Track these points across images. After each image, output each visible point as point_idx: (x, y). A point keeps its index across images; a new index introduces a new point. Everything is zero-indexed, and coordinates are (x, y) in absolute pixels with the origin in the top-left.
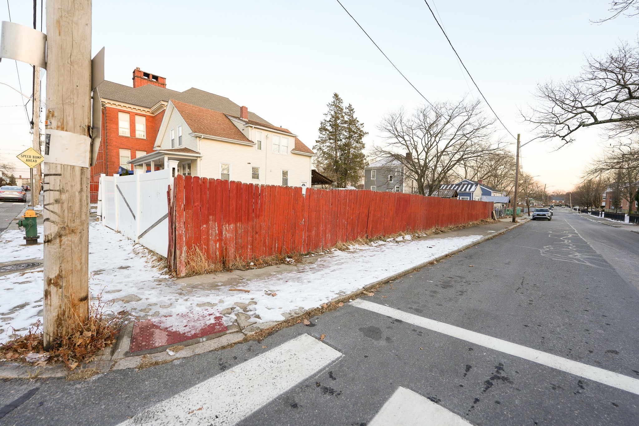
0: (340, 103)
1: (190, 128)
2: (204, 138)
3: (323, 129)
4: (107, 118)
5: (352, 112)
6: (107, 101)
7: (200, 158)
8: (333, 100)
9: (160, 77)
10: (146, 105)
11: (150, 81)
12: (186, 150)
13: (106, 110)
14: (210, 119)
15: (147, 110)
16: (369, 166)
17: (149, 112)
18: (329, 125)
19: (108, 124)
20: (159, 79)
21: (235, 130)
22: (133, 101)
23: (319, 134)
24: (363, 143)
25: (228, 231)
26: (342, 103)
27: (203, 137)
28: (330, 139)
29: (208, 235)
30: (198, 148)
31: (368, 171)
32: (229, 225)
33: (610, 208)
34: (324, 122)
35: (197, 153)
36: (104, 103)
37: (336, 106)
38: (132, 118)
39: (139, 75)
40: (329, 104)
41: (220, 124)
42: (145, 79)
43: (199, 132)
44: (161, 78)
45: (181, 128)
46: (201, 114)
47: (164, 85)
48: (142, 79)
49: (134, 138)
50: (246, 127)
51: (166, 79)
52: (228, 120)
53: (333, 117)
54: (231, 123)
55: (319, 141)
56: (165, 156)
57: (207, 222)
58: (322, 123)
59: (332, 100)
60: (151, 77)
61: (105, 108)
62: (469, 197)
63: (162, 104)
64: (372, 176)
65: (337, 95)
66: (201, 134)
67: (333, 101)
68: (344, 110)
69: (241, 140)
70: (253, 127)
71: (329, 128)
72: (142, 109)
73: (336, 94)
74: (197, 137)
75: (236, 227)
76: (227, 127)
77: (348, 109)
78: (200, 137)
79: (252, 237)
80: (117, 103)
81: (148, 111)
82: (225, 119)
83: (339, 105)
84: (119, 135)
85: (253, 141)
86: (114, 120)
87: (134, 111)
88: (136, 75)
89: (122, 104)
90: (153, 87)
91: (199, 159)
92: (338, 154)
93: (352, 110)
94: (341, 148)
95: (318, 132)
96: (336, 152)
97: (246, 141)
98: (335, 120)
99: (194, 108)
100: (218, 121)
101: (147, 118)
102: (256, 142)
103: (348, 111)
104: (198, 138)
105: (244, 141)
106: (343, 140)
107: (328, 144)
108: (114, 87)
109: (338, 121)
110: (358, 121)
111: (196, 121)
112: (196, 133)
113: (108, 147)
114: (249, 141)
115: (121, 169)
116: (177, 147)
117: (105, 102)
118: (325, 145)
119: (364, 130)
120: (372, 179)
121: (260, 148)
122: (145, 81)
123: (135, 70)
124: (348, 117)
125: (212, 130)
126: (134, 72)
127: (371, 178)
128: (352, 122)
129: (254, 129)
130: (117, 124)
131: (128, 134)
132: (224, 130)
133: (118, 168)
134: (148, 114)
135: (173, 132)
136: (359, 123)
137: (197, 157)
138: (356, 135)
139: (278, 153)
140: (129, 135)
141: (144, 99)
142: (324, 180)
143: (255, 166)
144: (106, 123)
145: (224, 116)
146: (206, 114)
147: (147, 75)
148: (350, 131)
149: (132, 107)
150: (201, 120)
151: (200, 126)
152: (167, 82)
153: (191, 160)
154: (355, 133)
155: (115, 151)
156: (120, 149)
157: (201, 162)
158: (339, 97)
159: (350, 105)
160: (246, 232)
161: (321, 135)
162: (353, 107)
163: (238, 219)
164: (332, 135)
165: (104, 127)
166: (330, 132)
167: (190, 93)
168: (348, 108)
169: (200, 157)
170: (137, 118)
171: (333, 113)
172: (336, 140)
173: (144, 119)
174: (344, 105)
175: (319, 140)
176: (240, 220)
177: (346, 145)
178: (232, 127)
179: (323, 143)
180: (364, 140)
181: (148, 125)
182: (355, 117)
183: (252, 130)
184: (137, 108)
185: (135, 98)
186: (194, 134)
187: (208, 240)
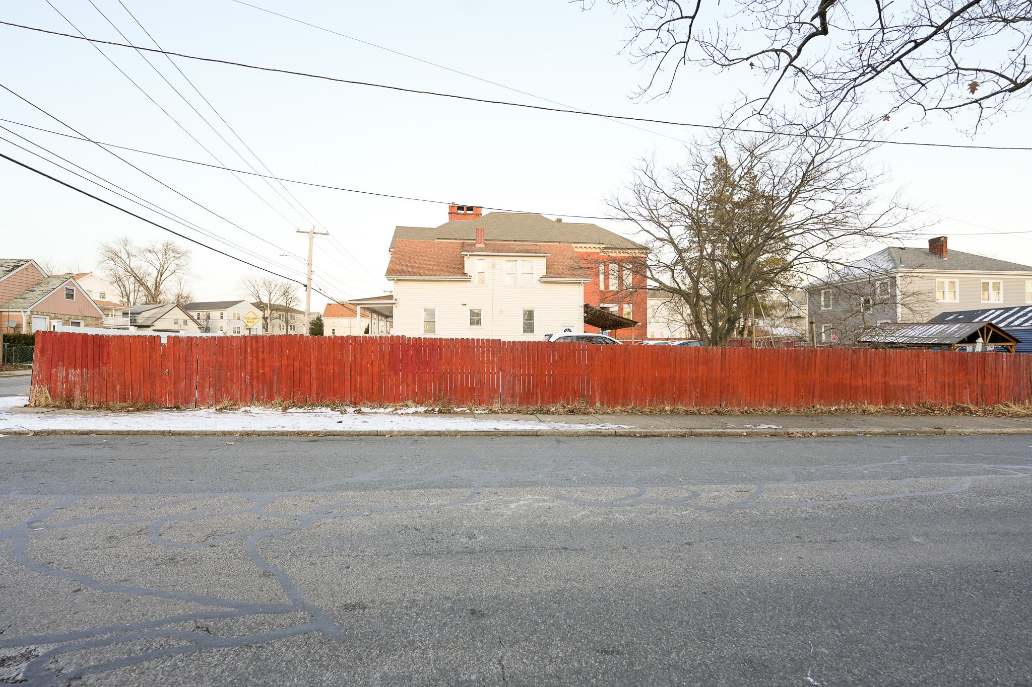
11: (464, 214)
14: (432, 253)
20: (474, 209)
21: (457, 262)
25: (74, 375)
29: (57, 378)
30: (394, 293)
31: (815, 293)
32: (75, 370)
35: (392, 299)
39: (453, 211)
41: (440, 259)
43: (394, 274)
46: (425, 250)
48: (456, 215)
57: (56, 367)
60: (465, 210)
64: (823, 304)
66: (393, 277)
69: (450, 275)
75: (82, 373)
79: (99, 382)
82: (458, 250)
97: (458, 275)
99: (421, 245)
100: (443, 254)
102: (476, 274)
104: (394, 282)
105: (454, 275)
111: (406, 260)
112: (388, 276)
114: (464, 274)
120: (823, 308)
121: (482, 281)
127: (821, 306)
132: (438, 265)
137: (392, 304)
146: (435, 248)
150: (415, 257)
160: (93, 377)
163: (84, 365)
176: (86, 367)
178: (457, 259)
187: (56, 381)
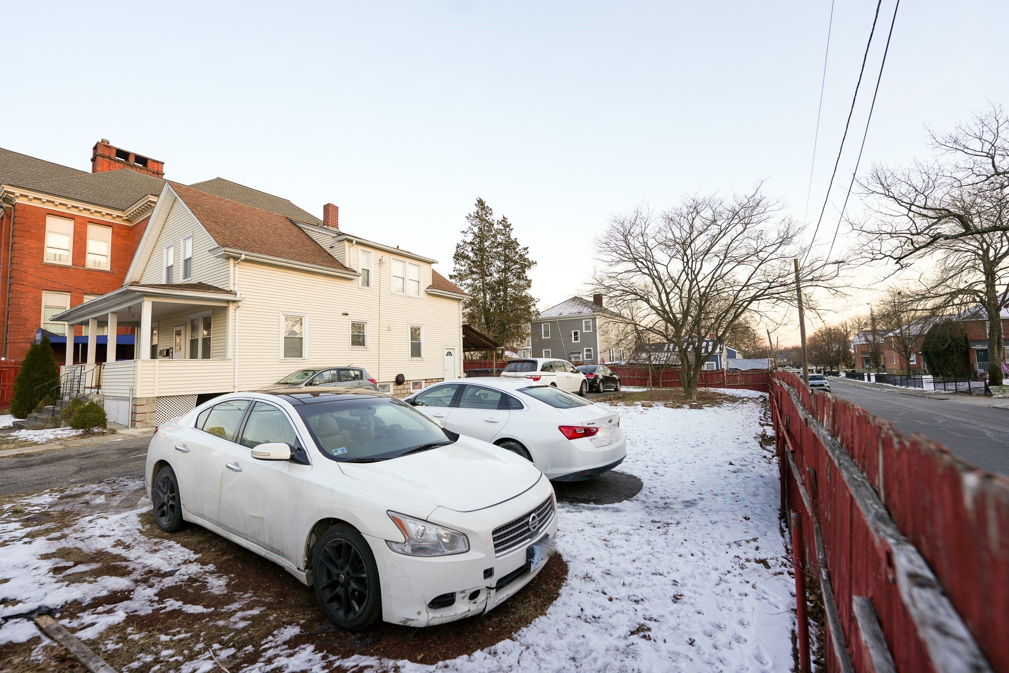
0: (488, 215)
1: (214, 238)
2: (246, 260)
3: (459, 256)
4: (15, 225)
5: (508, 229)
6: (18, 192)
7: (236, 304)
8: (475, 209)
9: (151, 160)
10: (115, 205)
11: (129, 165)
12: (200, 287)
13: (15, 210)
14: (258, 224)
15: (115, 213)
16: (540, 317)
17: (121, 217)
18: (470, 249)
19: (16, 239)
20: (149, 163)
21: (313, 247)
22: (85, 196)
23: (453, 265)
24: (528, 278)
26: (490, 214)
27: (243, 257)
28: (473, 273)
30: (232, 282)
31: (536, 325)
33: (863, 368)
34: (462, 244)
35: (229, 292)
36: (13, 196)
37: (482, 220)
38: (79, 229)
39: (107, 154)
40: (470, 216)
41: (281, 235)
42: (119, 161)
43: (235, 247)
44: (154, 161)
45: (190, 242)
46: (238, 214)
47: (159, 174)
48: (112, 162)
49: (80, 268)
50: (339, 241)
51: (163, 163)
52: (296, 229)
53: (476, 236)
54: (303, 236)
55: (455, 276)
56: (145, 299)
58: (458, 246)
59: (473, 209)
60: (132, 160)
61: (14, 206)
62: (715, 363)
63: (150, 201)
64: (543, 334)
65: (482, 202)
66: (240, 252)
67: (476, 212)
68: (496, 226)
69: (328, 266)
70: (354, 242)
71: (471, 254)
72: (105, 211)
73: (480, 199)
74: (228, 258)
76: (298, 241)
77: (501, 225)
78: (236, 259)
80: (45, 197)
81: (117, 216)
82: (291, 227)
83: (487, 218)
84: (45, 261)
85: (355, 269)
86: (33, 231)
87: (86, 214)
88: (100, 152)
89: (58, 200)
90: (136, 174)
91: (231, 307)
92: (488, 297)
93: (509, 226)
94: (491, 287)
95: (452, 261)
96: (485, 295)
97: (341, 269)
98: (481, 242)
99: (222, 203)
100: (277, 229)
101: (116, 229)
102: (360, 271)
103: (502, 227)
104: (232, 261)
105: (335, 267)
106: (495, 274)
107: (469, 281)
108: (44, 169)
109: (485, 244)
110: (518, 244)
111: (228, 225)
112: (226, 249)
113: (13, 288)
114: (346, 269)
115: (40, 334)
116: (179, 279)
117: (13, 193)
118: (463, 282)
119: (530, 257)
120: (543, 337)
121: (367, 283)
122: (117, 165)
123: (98, 143)
124: (502, 237)
125: (265, 245)
126: (95, 148)
127: (541, 336)
128: (511, 245)
129: (356, 246)
130: (41, 239)
131: (67, 260)
132: (291, 246)
133: (35, 331)
134: (119, 221)
135: (172, 250)
136: (520, 247)
137: (228, 301)
138: (517, 266)
139: (401, 294)
140: (70, 263)
141: (112, 194)
142: (483, 342)
143: (358, 318)
144: (13, 237)
145: (288, 223)
146: (251, 214)
147: (123, 154)
148: (507, 259)
149: (82, 206)
150: (239, 224)
151: (236, 235)
152: (166, 169)
153: (213, 308)
154: (516, 263)
155: (31, 295)
156: (44, 292)
157: (237, 312)
158: (486, 205)
159: (504, 218)
161: (458, 266)
162: (509, 221)
164: (475, 267)
165: (9, 246)
166: (473, 262)
167: (213, 187)
168: (500, 223)
169: (234, 302)
170: (92, 229)
171: (476, 230)
172: (483, 275)
173: (108, 232)
174: (495, 217)
175: (455, 273)
177: (500, 282)
178: (308, 242)
179: (461, 279)
180: (529, 274)
181: (118, 243)
182: (513, 237)
183: (351, 248)
184: (93, 208)
185: (90, 190)
186: (221, 251)
